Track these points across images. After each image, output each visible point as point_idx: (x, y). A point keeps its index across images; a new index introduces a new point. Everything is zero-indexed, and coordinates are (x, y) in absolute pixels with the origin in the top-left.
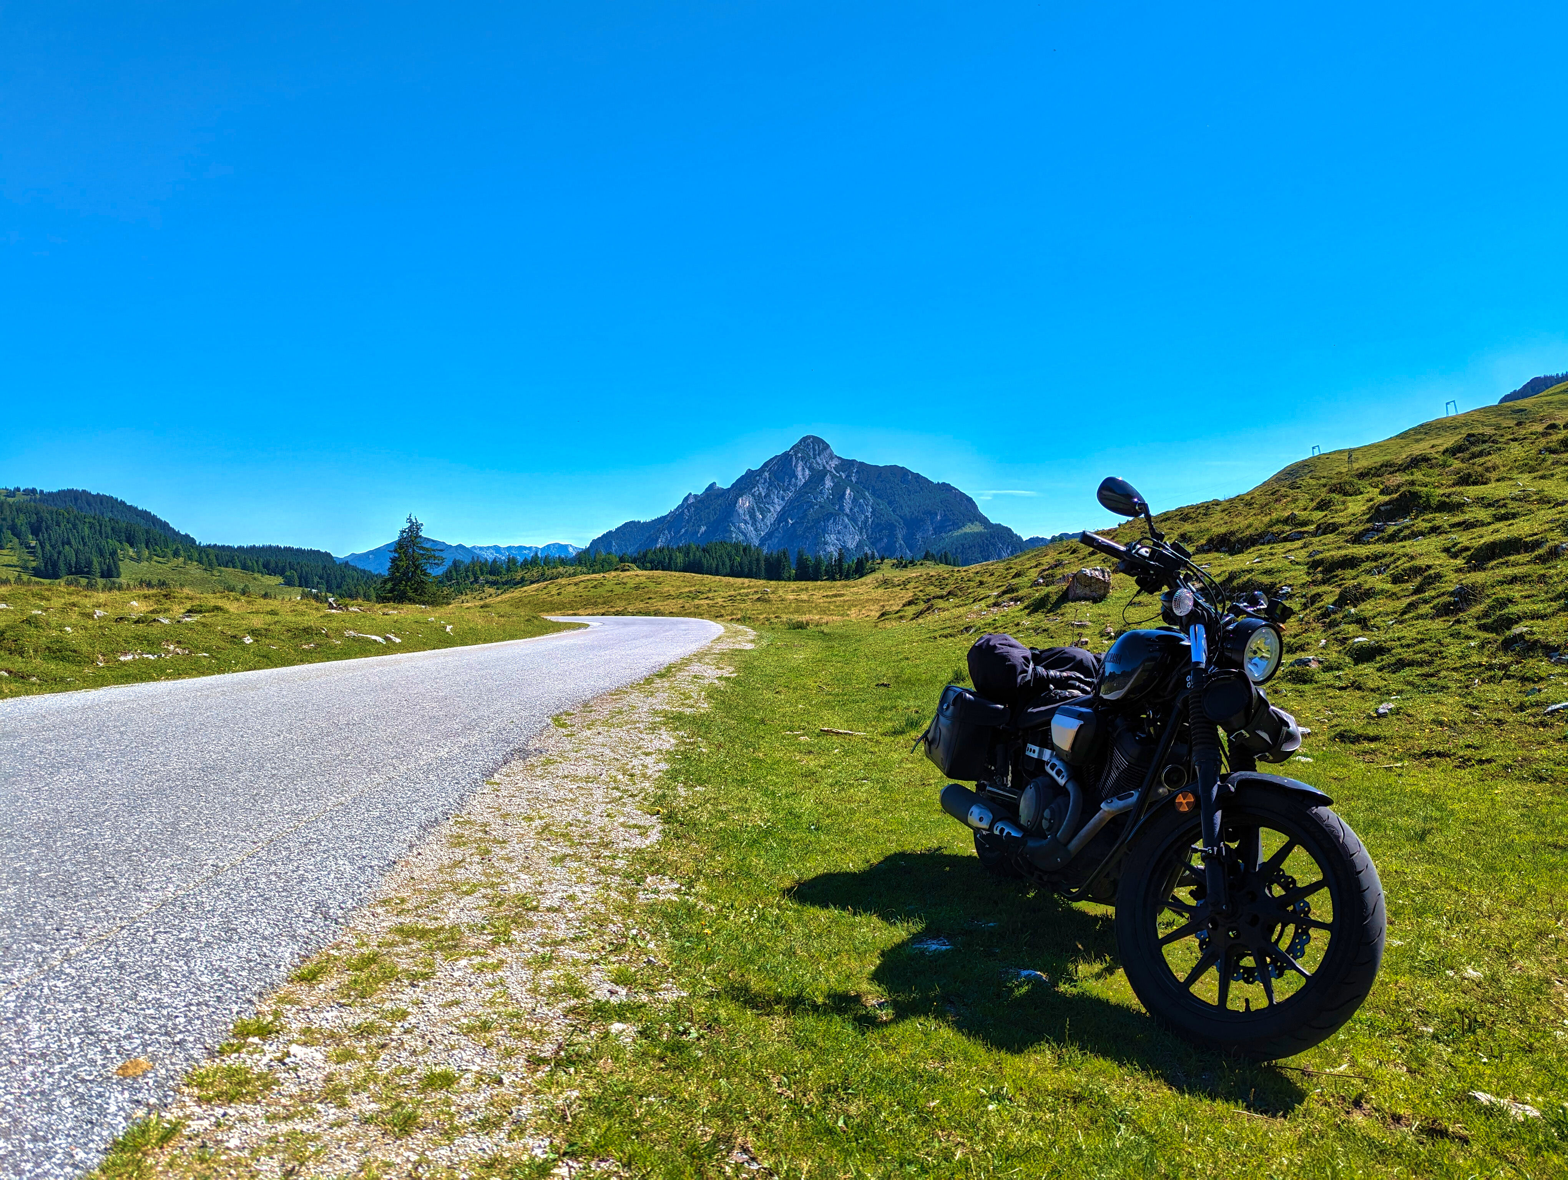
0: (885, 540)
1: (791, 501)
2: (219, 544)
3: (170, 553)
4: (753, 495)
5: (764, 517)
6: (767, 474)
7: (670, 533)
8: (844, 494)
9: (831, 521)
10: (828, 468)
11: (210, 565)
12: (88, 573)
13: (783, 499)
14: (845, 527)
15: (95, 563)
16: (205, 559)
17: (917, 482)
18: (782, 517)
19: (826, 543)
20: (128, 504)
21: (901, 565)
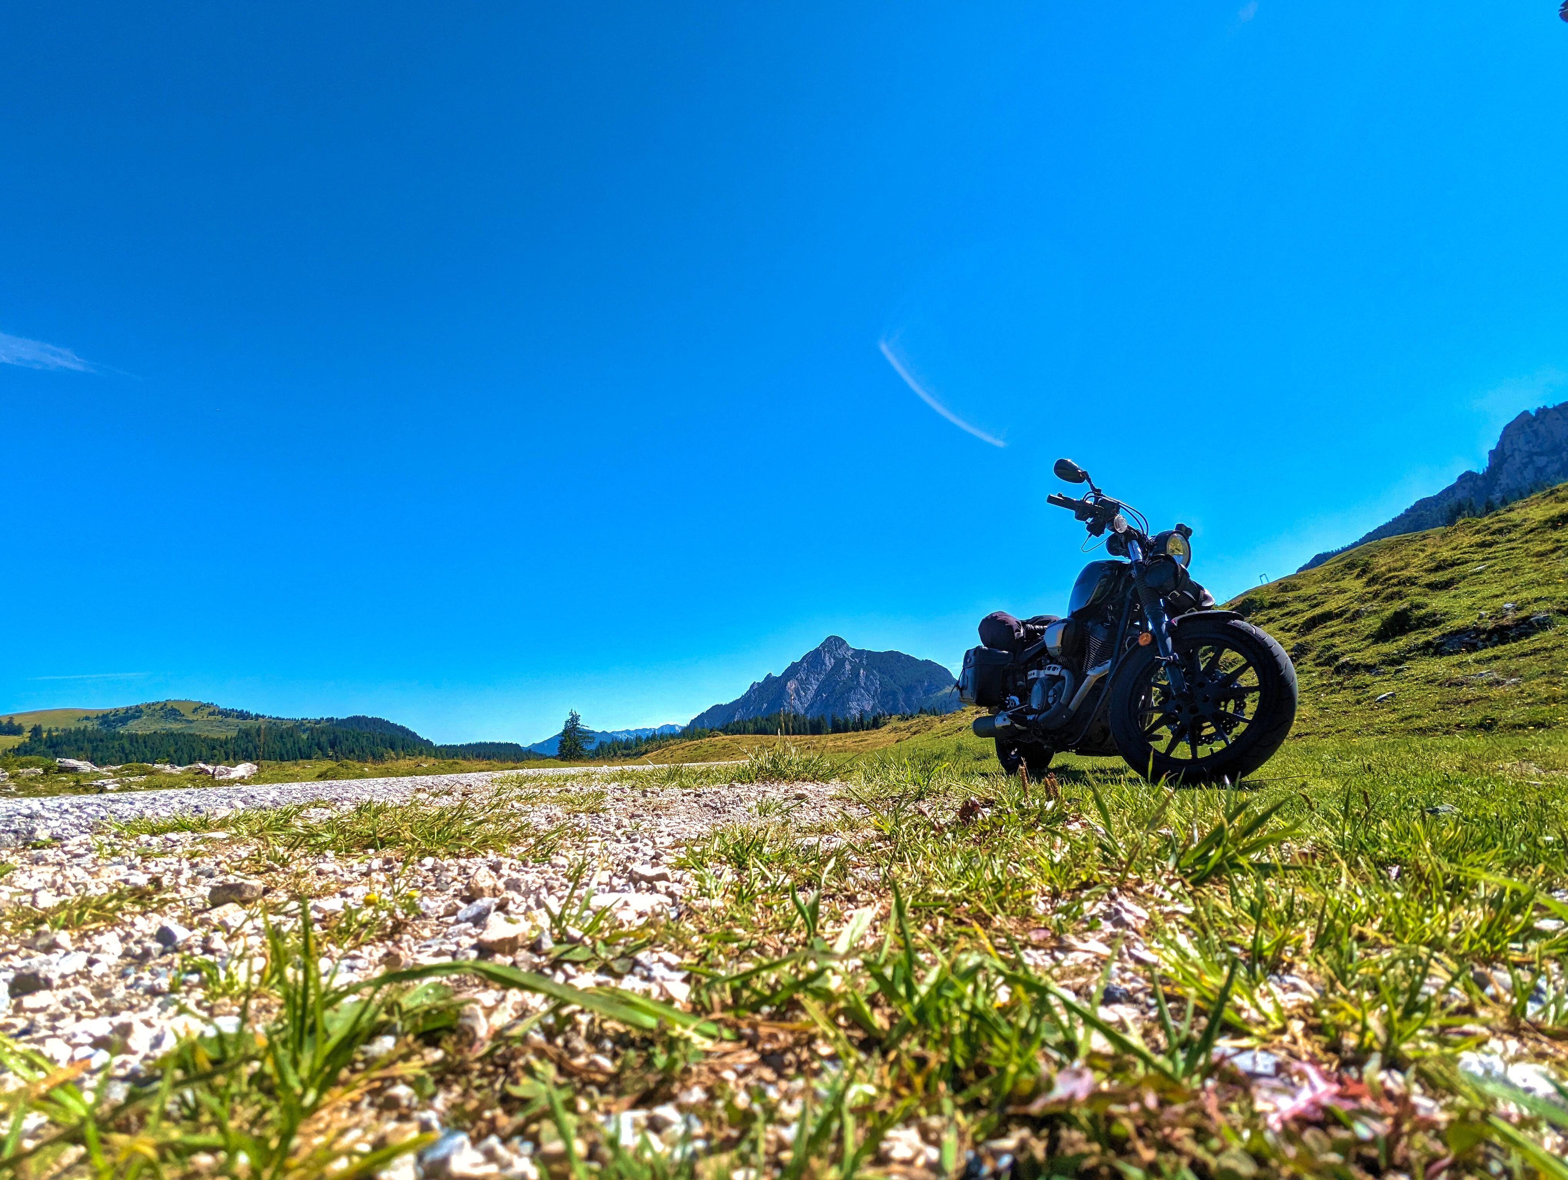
0: (891, 703)
1: (823, 682)
3: (417, 753)
4: (797, 679)
5: (806, 694)
6: (805, 664)
7: (743, 710)
8: (859, 673)
9: (852, 693)
10: (847, 657)
13: (818, 680)
14: (862, 696)
16: (439, 754)
17: (908, 660)
18: (818, 693)
19: (850, 708)
21: (904, 719)
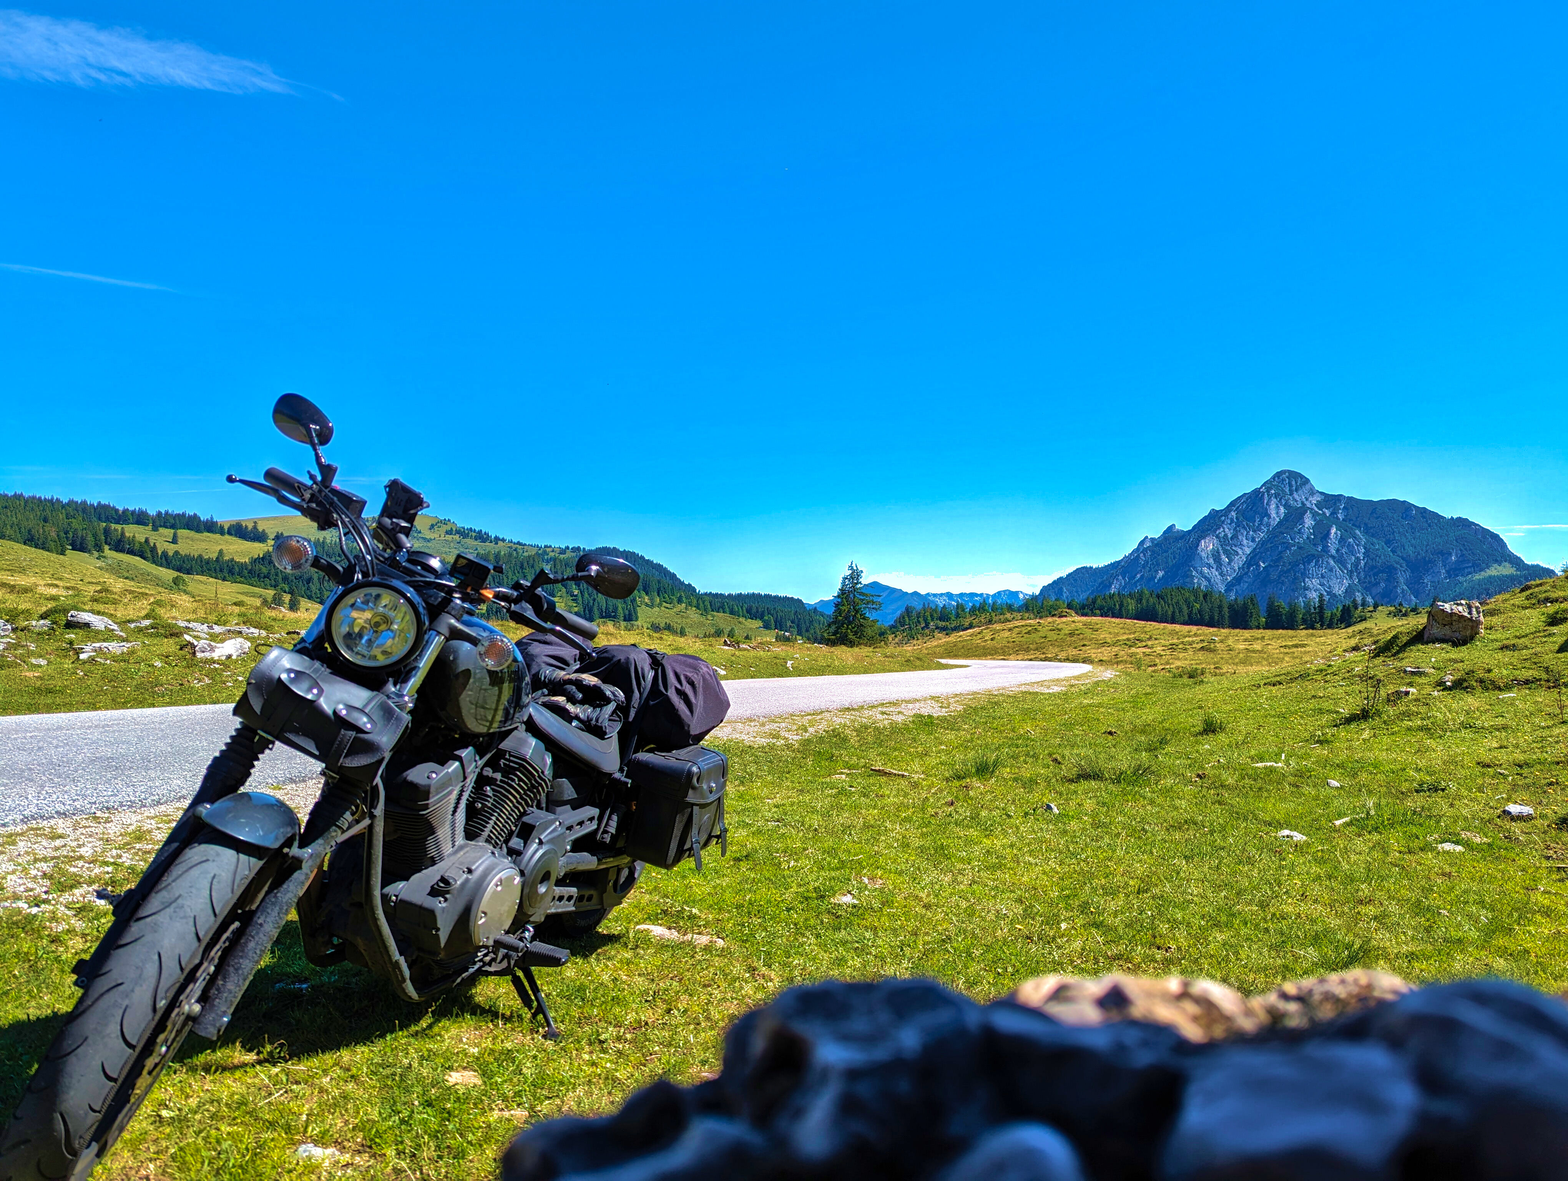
0: (1383, 585)
1: (1263, 543)
2: (714, 592)
3: (675, 600)
4: (1217, 537)
5: (1231, 561)
6: (1233, 514)
7: (1124, 578)
8: (1329, 533)
9: (1313, 564)
10: (1308, 505)
11: (705, 610)
12: (614, 617)
13: (1253, 540)
14: (1331, 570)
15: (620, 609)
16: (701, 605)
17: (1424, 517)
18: (1252, 560)
19: (1306, 588)
20: (647, 558)
